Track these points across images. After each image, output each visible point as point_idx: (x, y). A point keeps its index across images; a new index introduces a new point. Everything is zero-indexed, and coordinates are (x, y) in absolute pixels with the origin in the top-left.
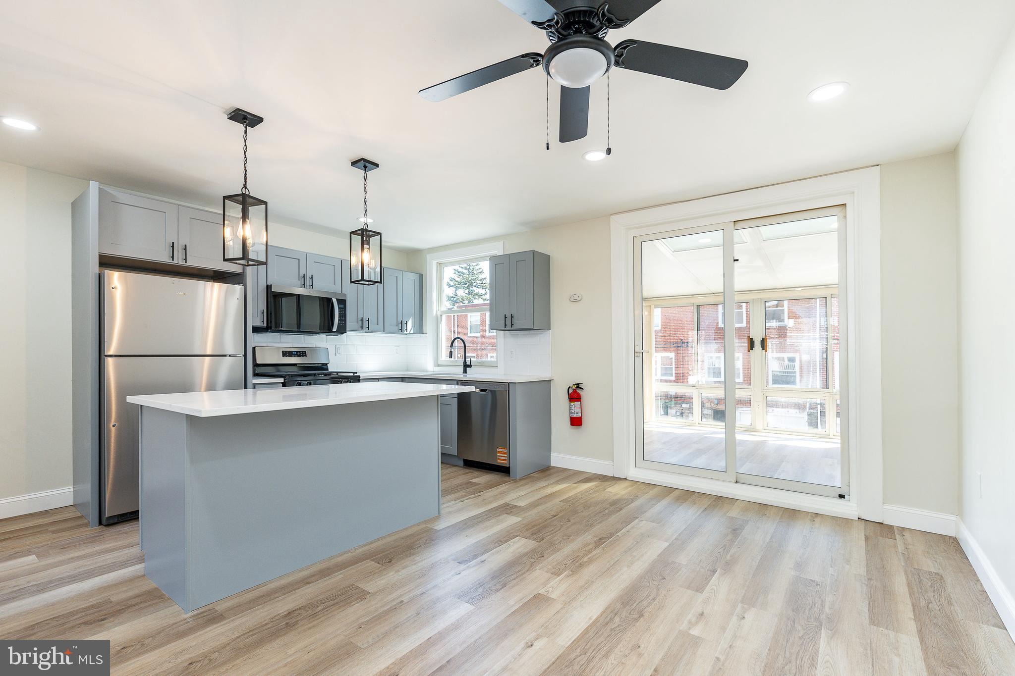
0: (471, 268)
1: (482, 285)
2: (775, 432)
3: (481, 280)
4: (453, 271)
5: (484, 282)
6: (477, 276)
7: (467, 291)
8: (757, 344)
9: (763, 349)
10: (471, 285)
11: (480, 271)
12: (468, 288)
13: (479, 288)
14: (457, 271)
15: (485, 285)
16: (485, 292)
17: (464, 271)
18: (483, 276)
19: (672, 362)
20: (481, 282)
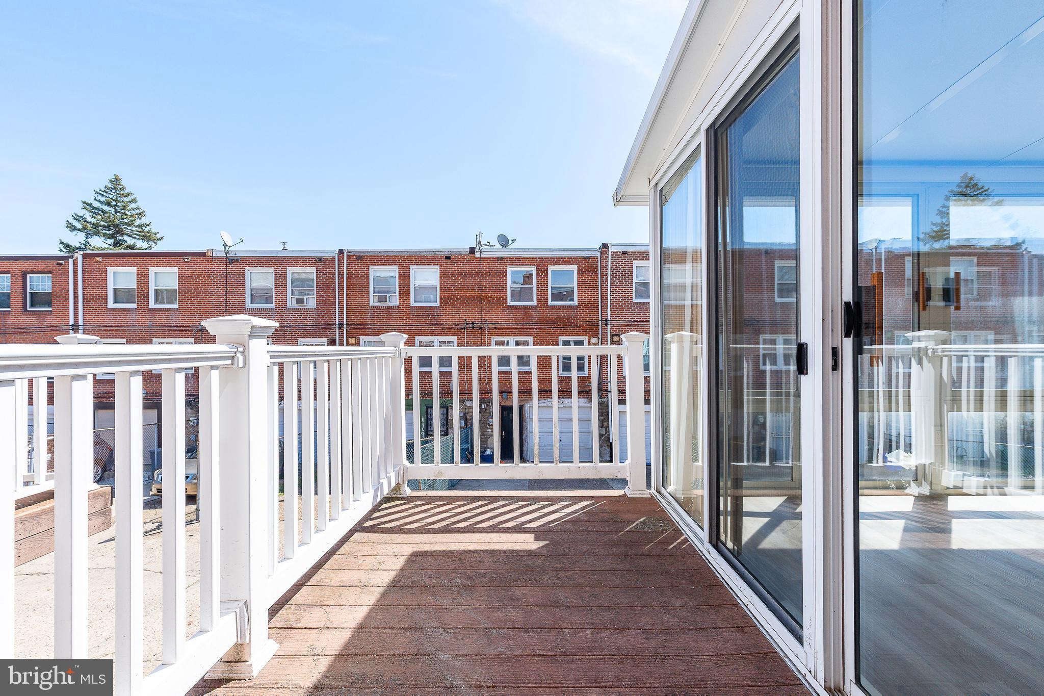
0: (119, 204)
1: (143, 234)
3: (141, 226)
4: (81, 205)
5: (147, 229)
6: (132, 219)
7: (111, 241)
10: (120, 232)
11: (138, 211)
12: (111, 237)
13: (135, 238)
14: (90, 205)
15: (148, 234)
17: (106, 208)
20: (140, 230)
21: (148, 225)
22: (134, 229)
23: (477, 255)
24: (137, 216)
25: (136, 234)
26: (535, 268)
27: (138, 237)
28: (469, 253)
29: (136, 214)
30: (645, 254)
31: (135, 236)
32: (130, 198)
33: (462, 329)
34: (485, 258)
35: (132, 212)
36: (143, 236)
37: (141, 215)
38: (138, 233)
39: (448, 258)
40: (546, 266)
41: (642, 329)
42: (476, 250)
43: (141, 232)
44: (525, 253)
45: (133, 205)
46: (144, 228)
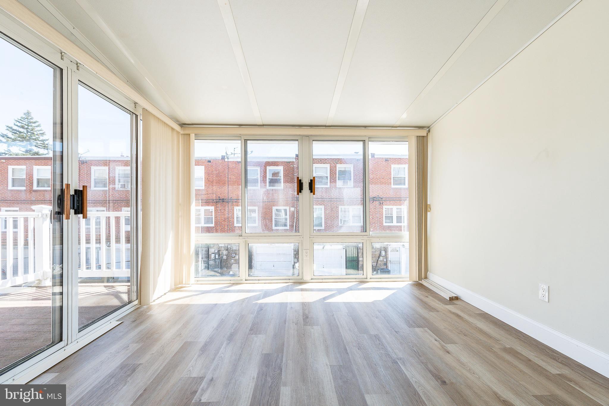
2: (321, 281)
3: (43, 141)
6: (37, 136)
8: (306, 186)
9: (311, 192)
11: (41, 132)
13: (39, 148)
14: (11, 128)
15: (47, 145)
16: (47, 152)
17: (21, 130)
18: (44, 138)
19: (212, 214)
20: (42, 143)
21: (47, 140)
22: (39, 142)
23: (226, 160)
24: (40, 135)
25: (40, 145)
26: (259, 168)
27: (41, 147)
28: (222, 159)
29: (40, 134)
30: (319, 160)
31: (39, 146)
32: (37, 124)
33: (217, 202)
34: (230, 162)
35: (38, 132)
36: (44, 147)
37: (42, 134)
38: (41, 145)
39: (210, 162)
40: (265, 167)
41: (318, 202)
42: (226, 157)
43: (43, 144)
44: (254, 159)
45: (38, 128)
46: (45, 142)
